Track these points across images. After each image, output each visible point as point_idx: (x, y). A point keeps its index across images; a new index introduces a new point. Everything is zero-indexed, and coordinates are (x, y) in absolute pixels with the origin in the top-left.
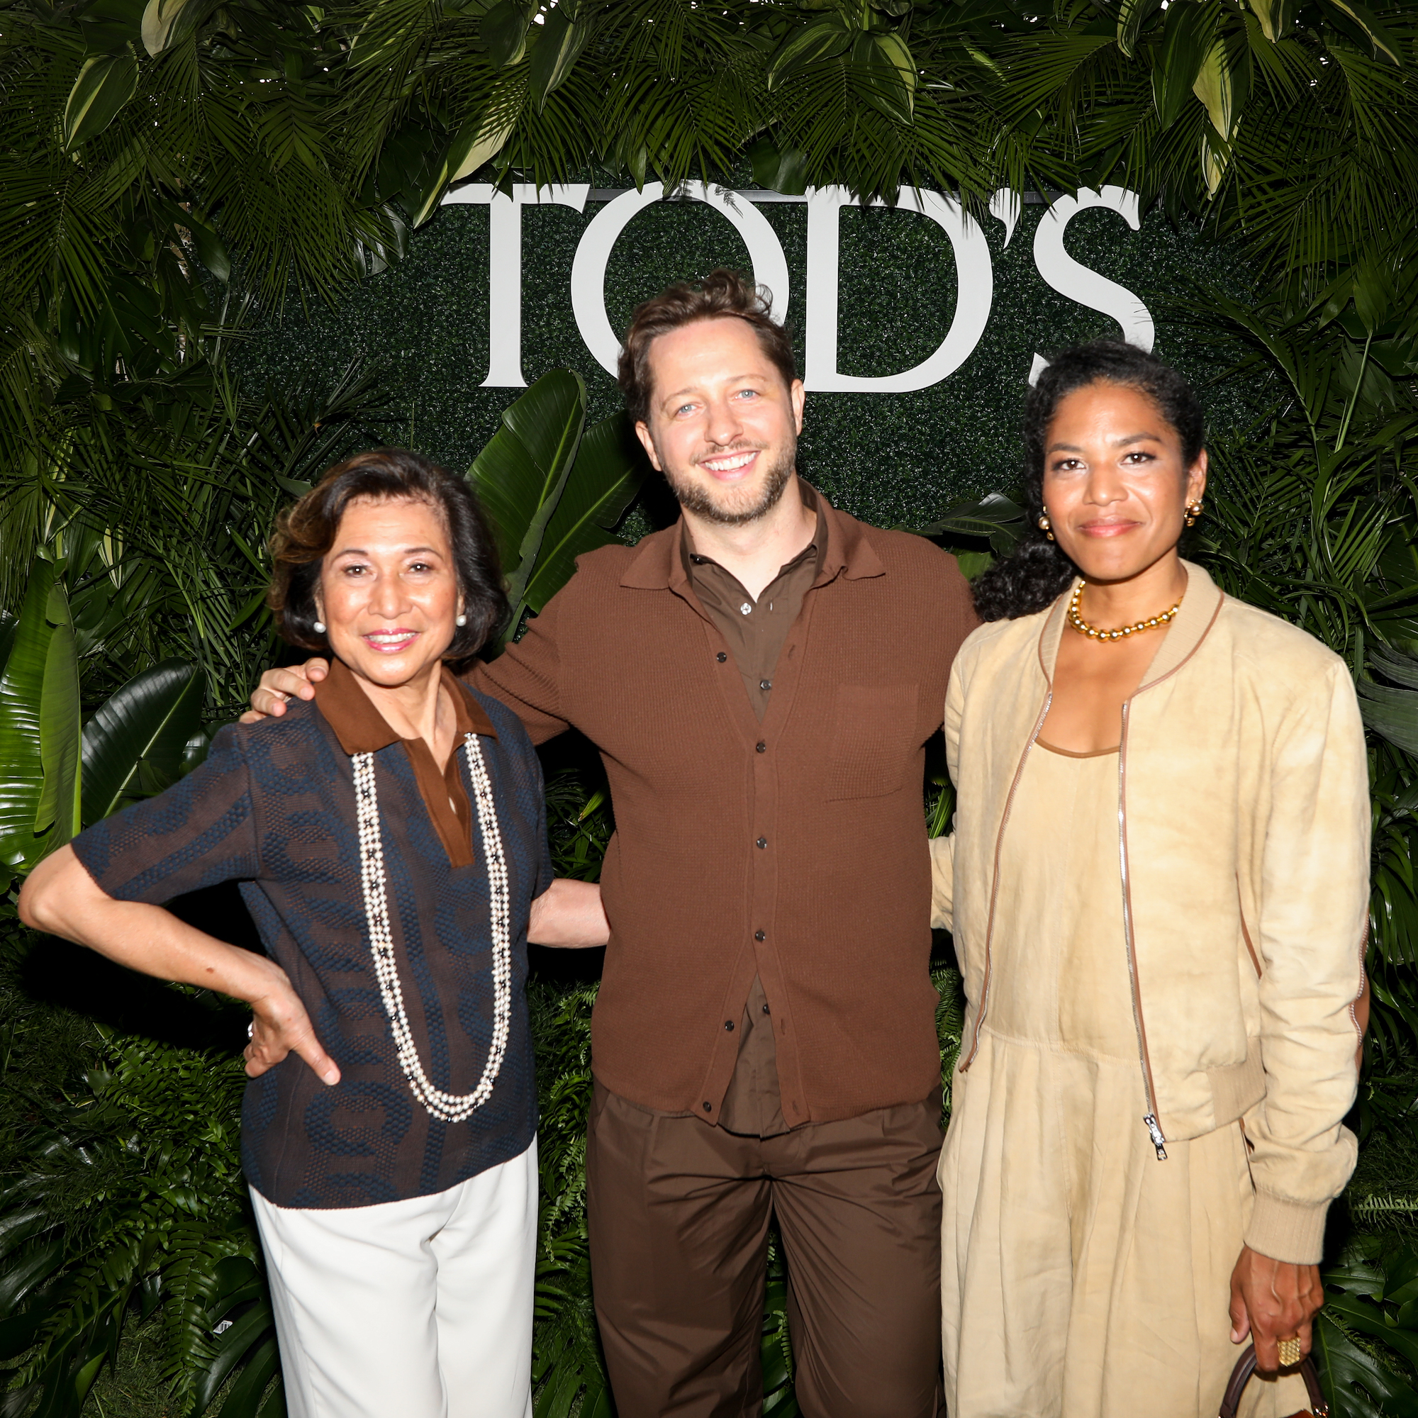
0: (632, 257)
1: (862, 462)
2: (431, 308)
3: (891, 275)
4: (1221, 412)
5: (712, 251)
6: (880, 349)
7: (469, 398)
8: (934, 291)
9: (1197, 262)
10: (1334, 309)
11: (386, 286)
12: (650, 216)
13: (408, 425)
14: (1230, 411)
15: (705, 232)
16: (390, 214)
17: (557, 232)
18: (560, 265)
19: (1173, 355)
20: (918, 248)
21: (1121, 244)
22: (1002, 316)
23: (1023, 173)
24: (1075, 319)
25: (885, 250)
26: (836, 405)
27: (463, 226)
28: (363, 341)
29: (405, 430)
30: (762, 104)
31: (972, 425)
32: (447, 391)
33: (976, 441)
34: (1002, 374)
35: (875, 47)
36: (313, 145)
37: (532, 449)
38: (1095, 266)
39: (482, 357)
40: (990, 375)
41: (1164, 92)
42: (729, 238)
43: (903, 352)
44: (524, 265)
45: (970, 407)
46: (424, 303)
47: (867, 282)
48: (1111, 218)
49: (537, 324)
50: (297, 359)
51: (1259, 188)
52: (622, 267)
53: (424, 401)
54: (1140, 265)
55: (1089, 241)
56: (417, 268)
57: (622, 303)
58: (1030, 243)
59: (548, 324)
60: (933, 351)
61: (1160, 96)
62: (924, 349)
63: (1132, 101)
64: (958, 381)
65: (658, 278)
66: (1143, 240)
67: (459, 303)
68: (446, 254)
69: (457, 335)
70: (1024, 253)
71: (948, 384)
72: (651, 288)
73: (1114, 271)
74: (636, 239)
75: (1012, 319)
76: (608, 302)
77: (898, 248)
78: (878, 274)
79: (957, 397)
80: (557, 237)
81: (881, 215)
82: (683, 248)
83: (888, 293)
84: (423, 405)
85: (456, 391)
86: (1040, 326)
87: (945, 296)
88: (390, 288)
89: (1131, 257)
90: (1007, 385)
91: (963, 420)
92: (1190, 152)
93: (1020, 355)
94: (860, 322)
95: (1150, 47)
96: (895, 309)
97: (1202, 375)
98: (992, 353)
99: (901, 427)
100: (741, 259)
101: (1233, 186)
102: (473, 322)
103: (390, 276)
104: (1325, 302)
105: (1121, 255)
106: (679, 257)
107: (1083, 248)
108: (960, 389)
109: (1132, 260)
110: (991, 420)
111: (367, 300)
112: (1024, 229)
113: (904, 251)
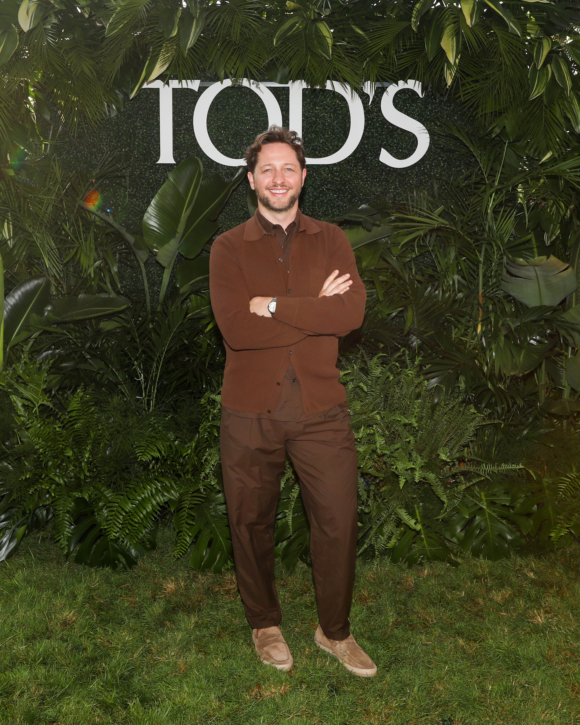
0: (217, 110)
1: (313, 193)
2: (135, 131)
3: (324, 116)
4: (457, 171)
5: (251, 106)
6: (320, 147)
7: (151, 168)
8: (341, 123)
9: (447, 110)
10: (498, 131)
11: (116, 122)
12: (225, 92)
13: (126, 179)
14: (461, 170)
15: (247, 99)
16: (117, 92)
17: (187, 99)
18: (188, 113)
19: (437, 148)
20: (334, 105)
21: (416, 103)
22: (368, 132)
23: (375, 77)
24: (398, 133)
25: (321, 106)
27: (147, 97)
28: (106, 145)
30: (272, 51)
31: (357, 177)
32: (142, 165)
33: (359, 183)
34: (369, 156)
35: (316, 27)
36: (89, 66)
37: (181, 190)
38: (406, 112)
39: (157, 151)
40: (364, 157)
41: (430, 46)
42: (257, 101)
43: (328, 148)
44: (173, 113)
45: (356, 170)
46: (132, 129)
47: (314, 119)
48: (413, 93)
49: (179, 137)
50: (79, 152)
51: (468, 82)
52: (213, 114)
53: (133, 169)
54: (424, 111)
55: (403, 102)
56: (129, 115)
57: (214, 128)
58: (379, 104)
59: (183, 137)
61: (428, 47)
62: (337, 146)
63: (418, 48)
64: (351, 159)
65: (228, 118)
66: (425, 101)
67: (146, 129)
69: (146, 142)
70: (378, 107)
71: (347, 161)
72: (226, 122)
73: (414, 114)
74: (219, 102)
75: (373, 134)
76: (208, 128)
77: (326, 105)
78: (318, 116)
79: (351, 166)
80: (187, 101)
81: (319, 92)
82: (239, 106)
83: (322, 123)
84: (132, 171)
85: (146, 165)
86: (384, 137)
87: (345, 125)
88: (117, 122)
90: (371, 161)
91: (353, 175)
92: (440, 69)
93: (376, 148)
94: (311, 135)
95: (424, 27)
96: (325, 130)
97: (449, 156)
98: (365, 148)
99: (328, 179)
100: (262, 110)
101: (458, 82)
102: (153, 137)
103: (117, 118)
104: (495, 127)
105: (416, 107)
106: (237, 110)
107: (401, 105)
108: (352, 162)
109: (421, 109)
110: (364, 175)
111: (108, 128)
112: (377, 97)
113: (329, 106)
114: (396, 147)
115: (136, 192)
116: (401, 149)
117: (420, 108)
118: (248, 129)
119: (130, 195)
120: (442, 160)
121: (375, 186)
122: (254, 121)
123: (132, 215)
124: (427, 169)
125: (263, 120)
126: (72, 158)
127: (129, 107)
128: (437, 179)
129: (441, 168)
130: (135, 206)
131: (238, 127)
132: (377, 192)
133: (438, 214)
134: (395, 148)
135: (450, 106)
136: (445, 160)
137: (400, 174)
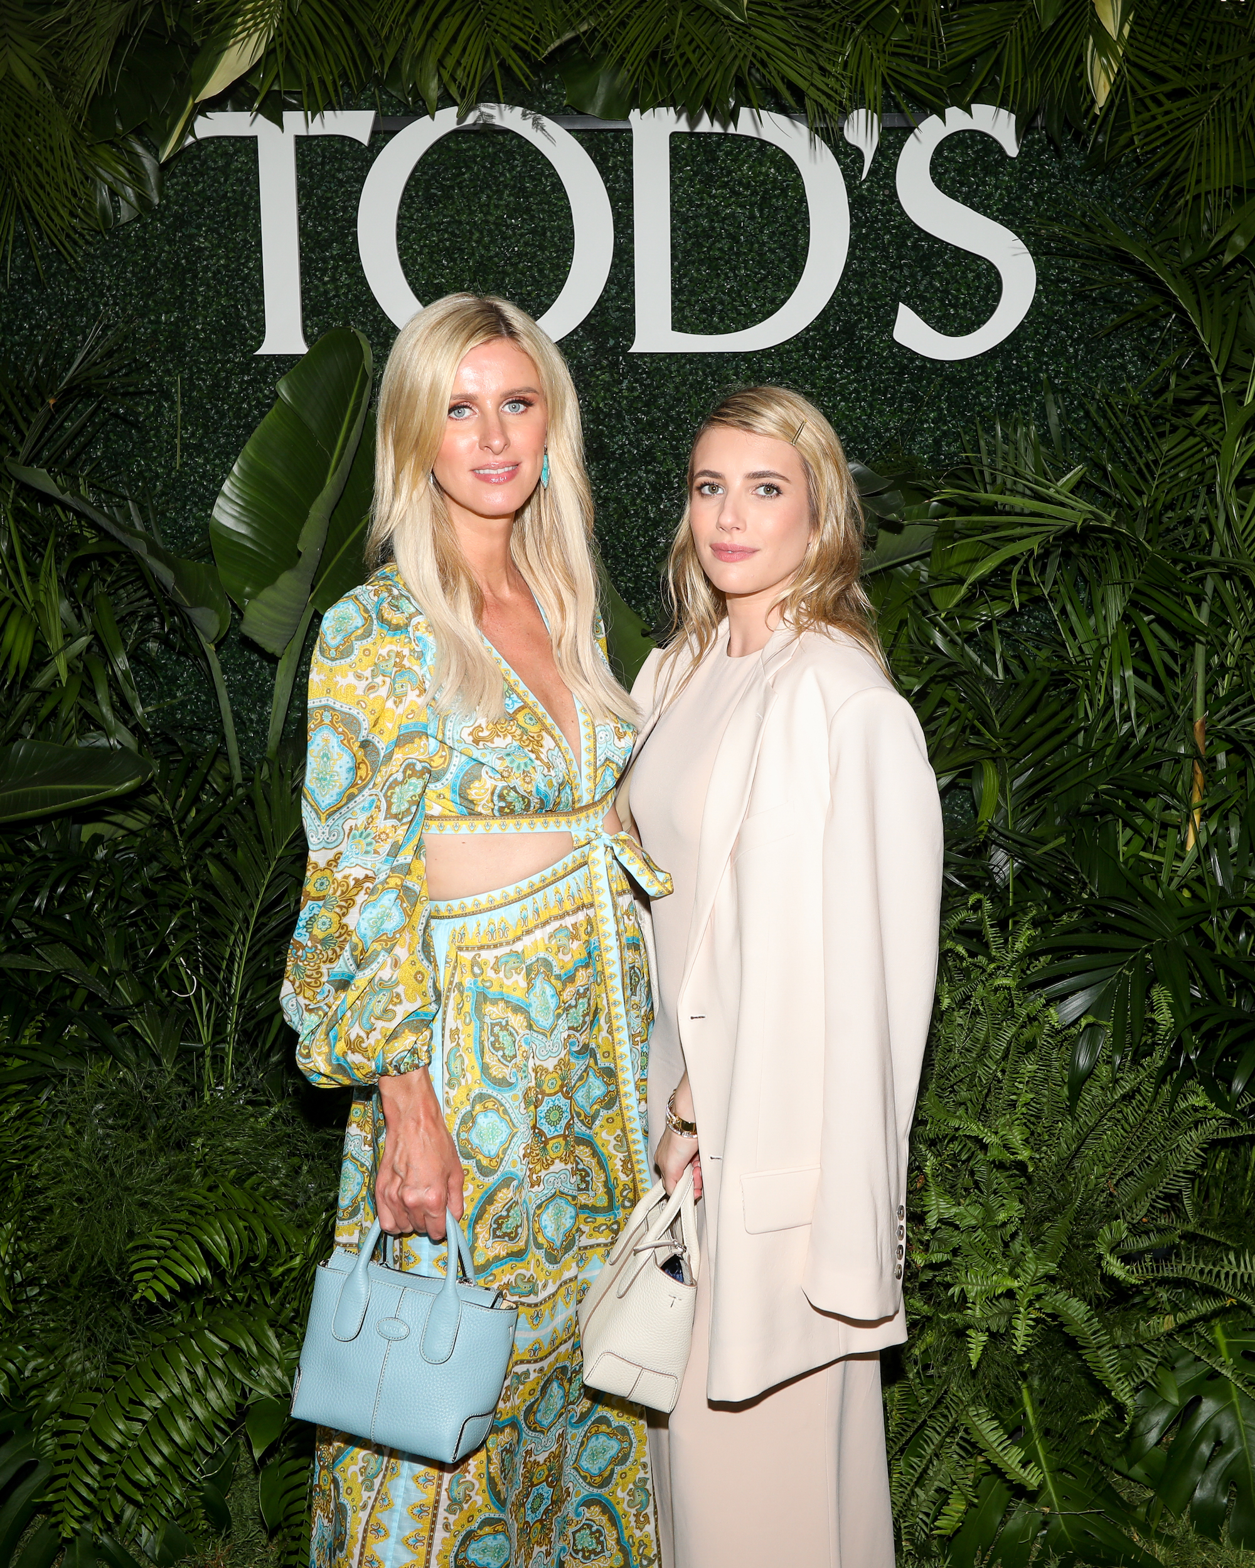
0: (429, 198)
2: (195, 263)
3: (733, 215)
4: (1113, 368)
5: (523, 189)
6: (722, 303)
7: (245, 368)
8: (783, 233)
9: (1084, 195)
10: (1240, 241)
11: (139, 238)
12: (448, 148)
13: (174, 402)
14: (1123, 367)
15: (514, 167)
16: (140, 150)
17: (339, 170)
18: (344, 209)
19: (1057, 303)
20: (763, 183)
21: (996, 175)
22: (860, 260)
24: (945, 263)
25: (725, 185)
26: (673, 368)
27: (228, 164)
28: (115, 304)
29: (171, 409)
31: (830, 389)
32: (217, 362)
33: (835, 406)
34: (863, 329)
37: (314, 425)
38: (967, 201)
39: (258, 320)
40: (849, 330)
42: (542, 174)
43: (748, 305)
44: (302, 210)
45: (827, 368)
46: (185, 258)
47: (705, 223)
48: (985, 143)
49: (321, 279)
50: (38, 327)
51: (1153, 98)
52: (419, 210)
53: (192, 374)
54: (1019, 199)
55: (959, 171)
56: (176, 216)
57: (420, 253)
58: (892, 175)
59: (334, 280)
60: (783, 302)
62: (772, 301)
64: (813, 338)
65: (460, 223)
66: (1022, 170)
67: (228, 258)
68: (208, 199)
69: (227, 294)
70: (886, 186)
71: (800, 341)
72: (453, 234)
73: (989, 207)
74: (433, 177)
75: (873, 264)
76: (402, 251)
77: (740, 184)
78: (717, 213)
79: (812, 357)
80: (340, 176)
81: (719, 145)
82: (489, 187)
83: (729, 235)
84: (190, 379)
85: (230, 360)
86: (906, 272)
87: (796, 239)
88: (145, 240)
89: (1009, 189)
90: (869, 341)
92: (1073, 56)
93: (883, 306)
94: (698, 270)
96: (738, 254)
97: (1091, 326)
98: (851, 304)
100: (556, 197)
101: (1123, 98)
103: (144, 226)
104: (1231, 233)
105: (997, 188)
106: (484, 198)
107: (953, 180)
108: (815, 347)
109: (1009, 193)
110: (851, 383)
111: (118, 255)
112: (885, 158)
113: (747, 186)
114: (942, 301)
115: (203, 437)
116: (955, 307)
117: (1006, 189)
118: (519, 255)
119: (185, 447)
120: (1071, 337)
121: (881, 413)
122: (533, 232)
123: (195, 504)
124: (1028, 364)
125: (560, 229)
126: (19, 344)
127: (176, 193)
128: (1055, 389)
129: (1068, 361)
130: (202, 477)
131: (487, 249)
132: (888, 430)
133: (1071, 485)
134: (937, 304)
135: (1093, 183)
136: (1080, 337)
137: (950, 379)
